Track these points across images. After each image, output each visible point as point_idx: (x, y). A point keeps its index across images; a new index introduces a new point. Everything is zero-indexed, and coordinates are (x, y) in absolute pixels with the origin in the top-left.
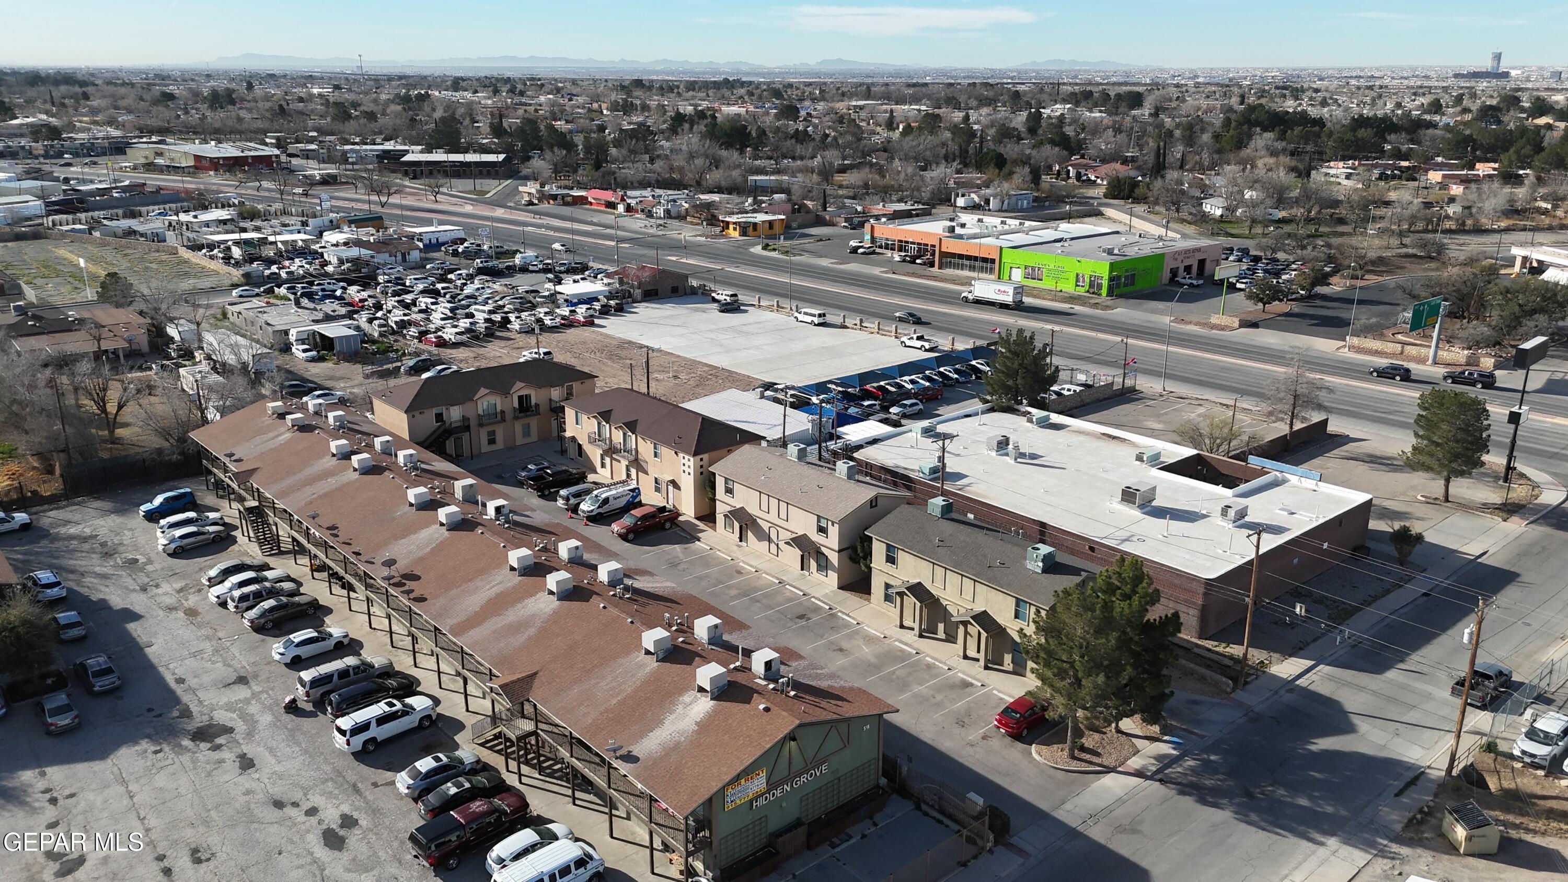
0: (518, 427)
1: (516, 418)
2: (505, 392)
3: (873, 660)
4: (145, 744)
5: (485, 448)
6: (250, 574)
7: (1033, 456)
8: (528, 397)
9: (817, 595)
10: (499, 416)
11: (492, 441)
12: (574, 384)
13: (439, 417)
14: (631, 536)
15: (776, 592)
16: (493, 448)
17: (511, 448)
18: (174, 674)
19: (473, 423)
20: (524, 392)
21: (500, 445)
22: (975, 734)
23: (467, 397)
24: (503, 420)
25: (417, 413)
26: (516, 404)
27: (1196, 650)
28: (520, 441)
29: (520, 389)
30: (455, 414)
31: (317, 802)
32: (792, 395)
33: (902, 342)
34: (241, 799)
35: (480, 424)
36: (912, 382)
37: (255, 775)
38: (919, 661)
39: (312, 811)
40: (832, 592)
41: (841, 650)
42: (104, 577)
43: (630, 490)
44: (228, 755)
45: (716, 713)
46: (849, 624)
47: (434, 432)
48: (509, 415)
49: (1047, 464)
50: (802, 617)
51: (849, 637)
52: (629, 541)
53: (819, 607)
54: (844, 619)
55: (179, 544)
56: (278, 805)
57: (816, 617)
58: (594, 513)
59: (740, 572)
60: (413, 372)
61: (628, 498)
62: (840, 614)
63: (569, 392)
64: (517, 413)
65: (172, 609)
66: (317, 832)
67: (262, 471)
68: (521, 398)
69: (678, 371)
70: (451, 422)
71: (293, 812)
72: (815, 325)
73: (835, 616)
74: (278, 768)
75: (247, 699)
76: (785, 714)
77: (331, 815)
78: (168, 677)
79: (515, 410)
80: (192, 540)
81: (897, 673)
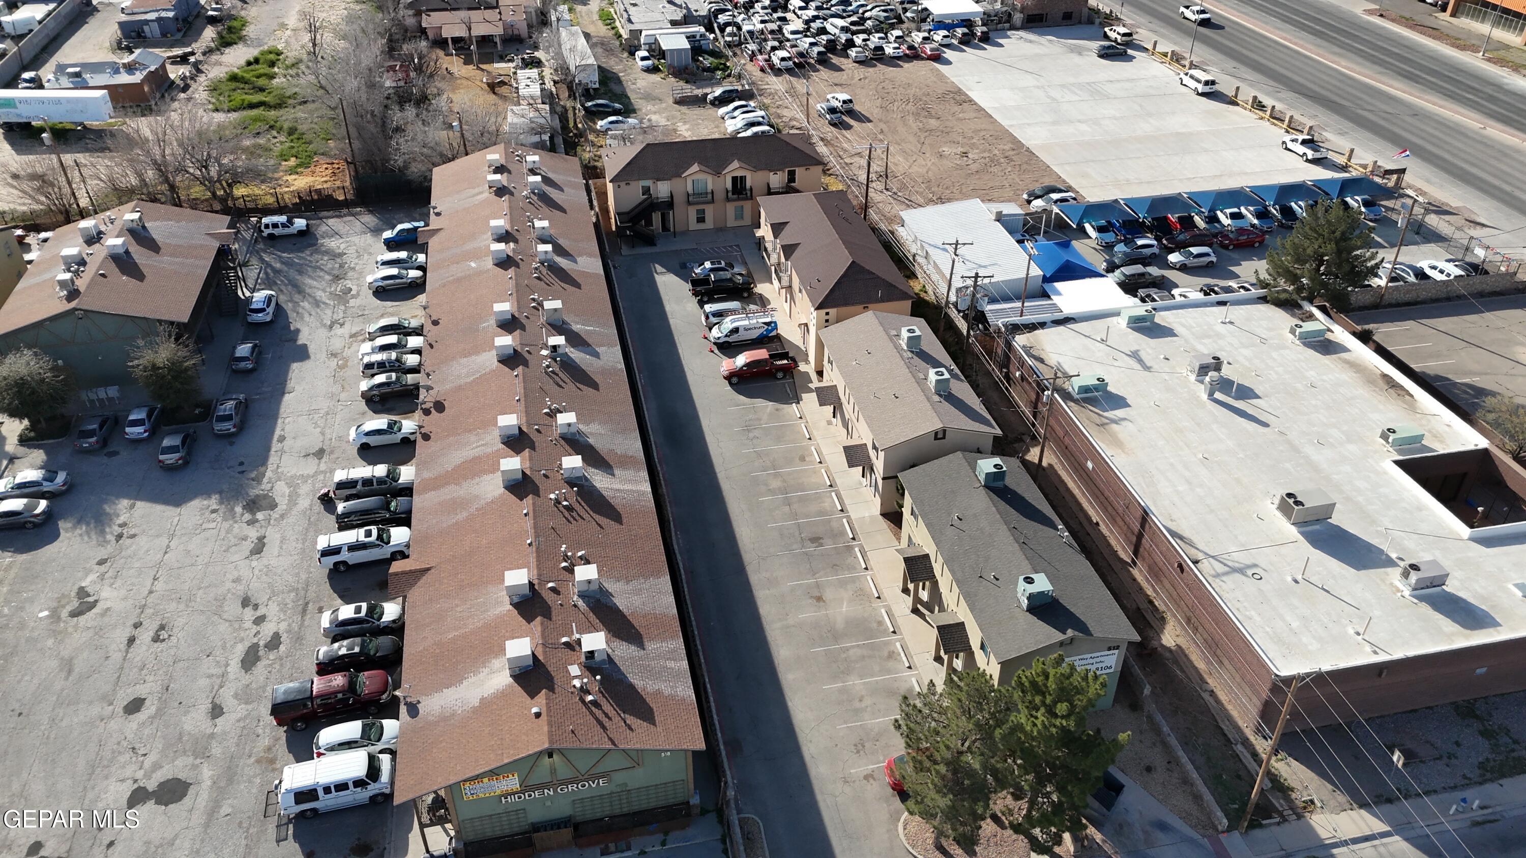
0: (731, 208)
1: (728, 199)
2: (718, 172)
3: (840, 624)
4: (213, 502)
5: (693, 225)
6: (393, 339)
7: (1245, 393)
8: (743, 179)
9: (853, 517)
10: (710, 196)
11: (701, 220)
12: (797, 169)
13: (646, 190)
14: (735, 380)
15: (818, 497)
16: (701, 226)
17: (721, 230)
18: (283, 430)
19: (679, 200)
20: (739, 174)
21: (709, 224)
22: (860, 768)
23: (676, 173)
24: (712, 201)
25: (623, 184)
26: (729, 185)
27: (1239, 748)
28: (731, 222)
30: (662, 189)
31: (272, 610)
32: (1057, 214)
33: (1284, 143)
34: (229, 585)
35: (689, 203)
36: (1234, 216)
37: (254, 563)
38: (886, 643)
39: (260, 620)
40: (871, 517)
41: (819, 599)
42: (317, 303)
43: (765, 323)
44: (253, 533)
45: (502, 695)
46: (852, 568)
47: (640, 204)
48: (720, 196)
49: (1250, 411)
50: (816, 540)
51: (843, 584)
52: (731, 384)
53: (843, 533)
54: (856, 557)
55: (380, 284)
56: (245, 602)
57: (829, 545)
58: (721, 341)
59: (802, 459)
60: (717, 103)
61: (762, 330)
62: (857, 549)
63: (792, 177)
64: (730, 194)
65: (334, 355)
66: (247, 644)
67: (441, 234)
68: (734, 179)
69: (973, 146)
70: (658, 198)
71: (249, 614)
72: (1198, 94)
73: (850, 549)
74: (273, 562)
75: (308, 476)
76: (546, 728)
77: (268, 629)
78: (278, 433)
79: (727, 192)
80: (391, 282)
81: (851, 652)
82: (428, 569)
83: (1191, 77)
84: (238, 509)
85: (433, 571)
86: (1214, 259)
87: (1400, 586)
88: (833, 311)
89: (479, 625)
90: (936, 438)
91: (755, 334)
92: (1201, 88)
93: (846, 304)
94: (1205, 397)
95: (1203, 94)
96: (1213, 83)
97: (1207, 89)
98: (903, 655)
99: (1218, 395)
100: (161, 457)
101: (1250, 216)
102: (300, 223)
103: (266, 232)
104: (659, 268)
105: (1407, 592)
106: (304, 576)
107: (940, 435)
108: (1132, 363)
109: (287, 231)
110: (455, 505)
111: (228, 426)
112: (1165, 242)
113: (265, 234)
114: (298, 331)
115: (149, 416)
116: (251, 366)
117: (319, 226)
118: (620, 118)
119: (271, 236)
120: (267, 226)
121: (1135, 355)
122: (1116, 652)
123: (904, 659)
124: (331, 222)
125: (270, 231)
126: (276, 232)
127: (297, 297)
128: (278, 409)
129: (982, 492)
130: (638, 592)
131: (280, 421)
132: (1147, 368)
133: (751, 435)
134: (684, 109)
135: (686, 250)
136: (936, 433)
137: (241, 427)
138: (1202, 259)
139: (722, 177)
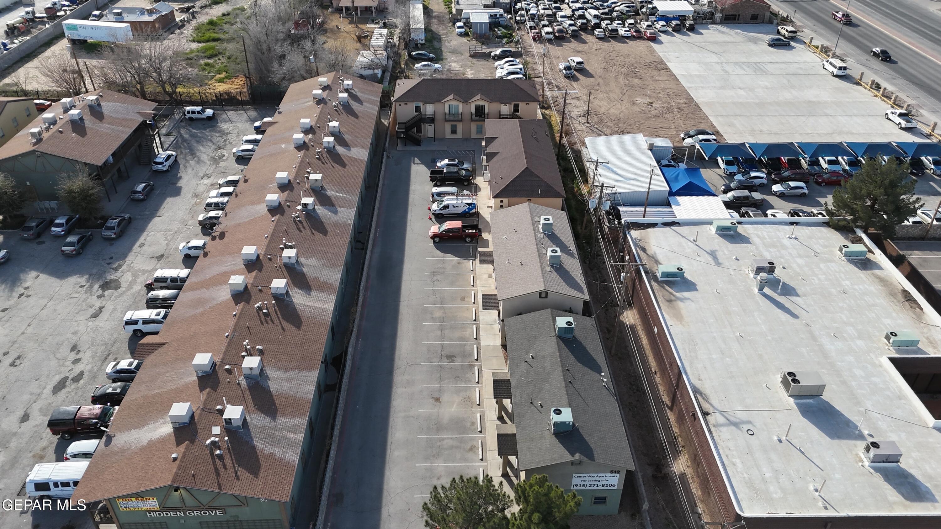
0: (474, 127)
1: (472, 120)
2: (466, 101)
3: (446, 420)
4: (83, 280)
5: (448, 135)
7: (788, 291)
8: (483, 107)
9: (482, 344)
10: (460, 116)
11: (454, 132)
12: (520, 103)
13: (417, 109)
14: (437, 240)
15: (463, 327)
16: (454, 136)
17: (466, 139)
18: (145, 240)
19: (440, 117)
20: (481, 103)
21: (459, 135)
23: (437, 99)
24: (461, 120)
25: (402, 104)
26: (473, 110)
28: (474, 135)
29: (477, 100)
30: (429, 109)
31: (86, 356)
32: (698, 149)
33: (887, 114)
34: (69, 335)
35: (446, 120)
36: (830, 162)
37: (90, 324)
38: (472, 439)
39: (76, 361)
40: (494, 346)
41: (438, 400)
42: (199, 161)
43: (467, 204)
44: (98, 304)
45: (162, 441)
46: (468, 381)
47: (414, 118)
48: (467, 117)
49: (788, 305)
50: (451, 357)
51: (458, 391)
52: (434, 242)
53: (471, 354)
54: (474, 373)
55: (240, 154)
56: (74, 348)
57: (458, 362)
58: (436, 212)
59: (463, 299)
60: (496, 58)
61: (465, 208)
62: (476, 368)
63: (516, 109)
64: (474, 116)
65: (196, 196)
66: (62, 376)
67: (276, 125)
68: (477, 108)
69: (658, 99)
70: (425, 115)
71: (73, 356)
72: (834, 76)
73: (471, 366)
74: (101, 325)
75: (147, 271)
76: (175, 470)
77: (79, 368)
78: (141, 240)
79: (472, 114)
80: (247, 153)
81: (445, 442)
82: (164, 344)
83: (831, 64)
84: (96, 286)
85: (166, 345)
86: (806, 191)
87: (862, 456)
88: (506, 200)
89: (173, 388)
90: (540, 297)
91: (460, 210)
92: (836, 72)
93: (515, 196)
94: (756, 290)
95: (837, 76)
96: (845, 68)
97: (840, 73)
98: (480, 449)
99: (766, 290)
100: (63, 248)
101: (844, 163)
102: (209, 112)
103: (188, 116)
104: (417, 160)
105: (867, 464)
106: (115, 336)
107: (543, 295)
108: (709, 259)
109: (200, 116)
110: (200, 302)
111: (111, 234)
112: (773, 176)
113: (187, 117)
114: (181, 177)
115: (67, 222)
116: (142, 197)
117: (221, 114)
118: (430, 63)
119: (191, 119)
120: (188, 112)
121: (713, 254)
122: (618, 475)
123: (480, 453)
124: (230, 113)
125: (190, 115)
126: (194, 116)
127: (189, 157)
128: (146, 226)
129: (554, 340)
130: (289, 380)
131: (145, 234)
132: (718, 264)
133: (435, 278)
134: (474, 61)
135: (439, 151)
136: (540, 293)
137: (120, 236)
138: (797, 191)
139: (469, 104)
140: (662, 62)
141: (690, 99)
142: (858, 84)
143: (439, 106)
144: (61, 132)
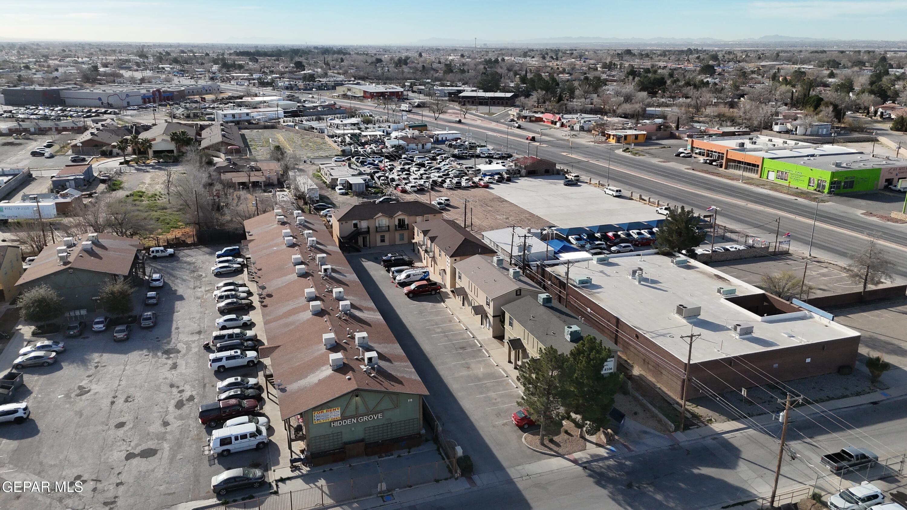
0: (397, 235)
1: (396, 230)
2: (391, 216)
3: (481, 375)
4: (145, 352)
5: (379, 243)
6: (232, 287)
7: (655, 282)
9: (479, 339)
10: (387, 228)
11: (383, 241)
12: (430, 216)
13: (355, 225)
14: (411, 295)
15: (460, 334)
16: (383, 244)
17: (392, 245)
19: (372, 230)
20: (401, 217)
21: (387, 243)
22: (499, 422)
23: (370, 217)
24: (389, 230)
25: (344, 222)
26: (397, 223)
28: (398, 242)
29: (400, 215)
30: (364, 225)
31: (187, 387)
32: (556, 234)
33: (657, 210)
34: (161, 380)
35: (377, 231)
36: (639, 234)
37: (173, 372)
38: (504, 381)
39: (181, 391)
40: (489, 339)
41: (468, 368)
42: (184, 280)
43: (423, 272)
44: (170, 362)
45: (329, 377)
46: (484, 356)
47: (352, 232)
48: (392, 228)
49: (658, 287)
50: (463, 348)
51: (479, 362)
52: (409, 297)
53: (476, 345)
54: (483, 353)
55: (219, 270)
56: (172, 386)
57: (469, 350)
58: (401, 281)
59: (450, 321)
61: (422, 276)
62: (483, 350)
65: (198, 298)
66: (177, 400)
67: (254, 241)
68: (399, 220)
69: (511, 216)
70: (361, 229)
71: (175, 390)
72: (614, 196)
73: (480, 351)
74: (184, 371)
75: (195, 341)
76: (355, 382)
77: (187, 395)
78: (174, 326)
79: (396, 226)
80: (225, 269)
81: (488, 384)
82: (279, 346)
83: (610, 189)
84: (160, 354)
85: (281, 346)
86: (634, 247)
87: (734, 336)
88: (458, 258)
90: (517, 295)
91: (418, 277)
92: (615, 194)
93: (462, 255)
94: (637, 283)
95: (616, 196)
96: (620, 191)
97: (618, 194)
98: (513, 383)
99: (642, 283)
100: (115, 334)
101: (646, 234)
102: (170, 251)
103: (152, 255)
104: (363, 260)
105: (737, 337)
106: (201, 375)
108: (601, 274)
109: (164, 254)
110: (287, 325)
111: (149, 323)
112: (609, 243)
114: (176, 291)
115: (106, 319)
116: (155, 302)
117: (179, 253)
119: (155, 258)
120: (153, 252)
121: (602, 272)
122: (613, 359)
123: (514, 385)
124: (185, 251)
125: (154, 254)
126: (158, 255)
127: (173, 279)
128: (172, 318)
129: (543, 307)
130: (386, 347)
131: (174, 322)
132: (609, 276)
133: (423, 314)
135: (376, 253)
136: (517, 291)
137: (155, 324)
138: (627, 248)
139: (393, 219)
140: (500, 198)
141: (532, 215)
142: (632, 199)
143: (371, 221)
144: (81, 256)
